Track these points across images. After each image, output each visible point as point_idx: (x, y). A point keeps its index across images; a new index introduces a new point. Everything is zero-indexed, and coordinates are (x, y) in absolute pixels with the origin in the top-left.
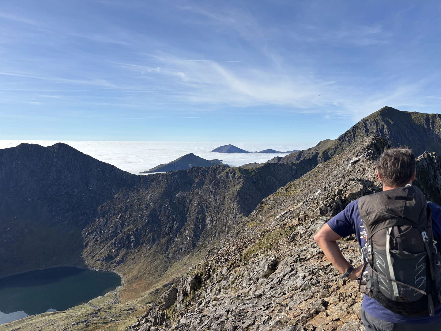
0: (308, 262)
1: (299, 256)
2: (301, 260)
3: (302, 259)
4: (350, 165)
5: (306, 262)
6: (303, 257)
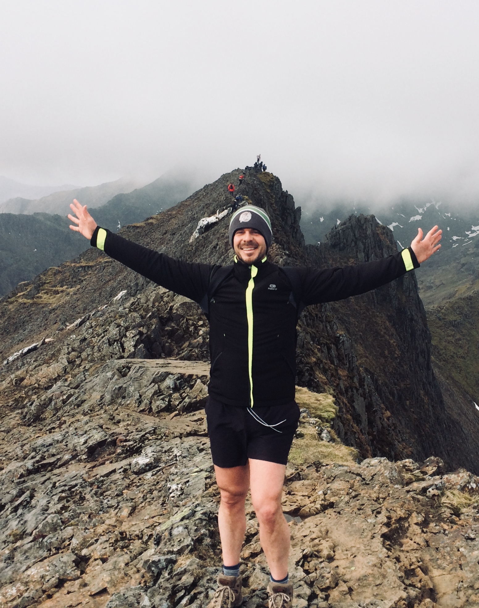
0: (63, 469)
1: (43, 458)
2: (45, 466)
3: (50, 464)
4: (196, 234)
5: (57, 471)
6: (52, 460)
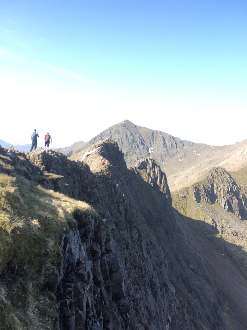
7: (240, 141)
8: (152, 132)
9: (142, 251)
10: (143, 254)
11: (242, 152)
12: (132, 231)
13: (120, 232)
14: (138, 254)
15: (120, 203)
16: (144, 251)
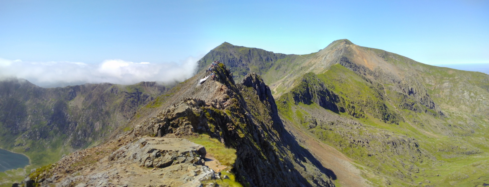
4: (198, 84)
7: (322, 49)
8: (249, 49)
9: (280, 170)
10: (282, 173)
11: (325, 58)
12: (269, 154)
13: (264, 163)
14: (279, 174)
15: (253, 131)
16: (282, 169)
